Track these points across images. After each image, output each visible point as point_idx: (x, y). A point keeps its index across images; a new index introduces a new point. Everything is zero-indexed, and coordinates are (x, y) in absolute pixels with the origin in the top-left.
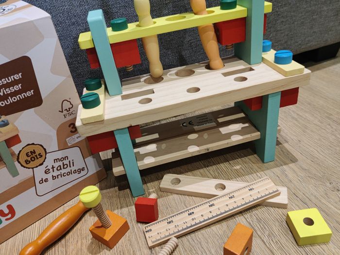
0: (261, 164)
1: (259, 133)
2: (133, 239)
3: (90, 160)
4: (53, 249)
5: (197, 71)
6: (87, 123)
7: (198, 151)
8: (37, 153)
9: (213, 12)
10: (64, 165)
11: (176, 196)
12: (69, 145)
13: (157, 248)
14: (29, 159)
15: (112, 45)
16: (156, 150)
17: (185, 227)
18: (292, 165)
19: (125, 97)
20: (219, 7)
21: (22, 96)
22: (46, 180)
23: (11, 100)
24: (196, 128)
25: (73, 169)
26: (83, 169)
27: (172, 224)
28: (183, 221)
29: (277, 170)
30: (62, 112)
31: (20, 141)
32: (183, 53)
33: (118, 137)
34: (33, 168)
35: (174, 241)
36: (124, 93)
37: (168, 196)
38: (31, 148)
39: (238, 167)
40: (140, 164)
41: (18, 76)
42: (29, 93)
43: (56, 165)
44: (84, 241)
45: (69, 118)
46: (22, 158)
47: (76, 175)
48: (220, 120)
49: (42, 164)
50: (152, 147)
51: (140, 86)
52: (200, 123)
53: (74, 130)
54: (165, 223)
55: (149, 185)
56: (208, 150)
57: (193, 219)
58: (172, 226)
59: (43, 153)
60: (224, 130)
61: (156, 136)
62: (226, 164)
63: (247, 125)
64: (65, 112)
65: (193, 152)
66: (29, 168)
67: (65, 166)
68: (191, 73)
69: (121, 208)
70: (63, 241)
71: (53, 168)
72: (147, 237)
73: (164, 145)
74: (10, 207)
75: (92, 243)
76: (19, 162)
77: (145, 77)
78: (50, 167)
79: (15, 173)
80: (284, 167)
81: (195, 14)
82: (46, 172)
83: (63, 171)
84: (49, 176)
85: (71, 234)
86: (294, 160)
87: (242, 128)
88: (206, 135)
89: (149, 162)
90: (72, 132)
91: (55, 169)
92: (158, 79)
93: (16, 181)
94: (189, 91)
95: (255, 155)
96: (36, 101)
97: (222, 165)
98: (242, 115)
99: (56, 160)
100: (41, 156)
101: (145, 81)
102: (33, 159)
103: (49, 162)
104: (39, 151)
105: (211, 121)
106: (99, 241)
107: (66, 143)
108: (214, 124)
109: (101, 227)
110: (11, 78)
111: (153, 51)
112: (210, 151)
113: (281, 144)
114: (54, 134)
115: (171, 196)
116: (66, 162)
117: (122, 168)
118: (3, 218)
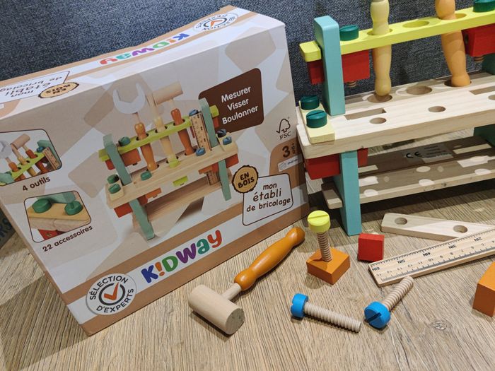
2: (357, 277)
3: (297, 191)
4: (265, 281)
5: (435, 88)
7: (433, 186)
8: (250, 177)
9: (464, 15)
10: (271, 194)
11: (402, 237)
12: (280, 171)
13: (387, 287)
14: (242, 182)
15: (344, 56)
16: (377, 182)
17: (420, 267)
19: (349, 117)
20: (472, 8)
21: (247, 112)
22: (253, 208)
23: (238, 116)
24: (425, 159)
25: (280, 198)
26: (288, 201)
27: (403, 263)
28: (417, 262)
30: (279, 132)
31: (237, 161)
33: (344, 162)
34: (244, 193)
35: (408, 280)
36: (348, 113)
37: (391, 237)
38: (245, 171)
39: (480, 210)
40: (361, 196)
41: (246, 91)
42: (254, 110)
43: (265, 192)
44: (299, 276)
45: (285, 140)
46: (238, 180)
47: (281, 207)
48: (458, 152)
49: (252, 190)
50: (372, 180)
51: (365, 103)
52: (429, 155)
53: (286, 154)
54: (395, 262)
56: (445, 185)
57: (430, 260)
58: (404, 265)
59: (255, 178)
60: (464, 163)
61: (374, 168)
62: (464, 206)
64: (282, 133)
65: (426, 187)
66: (241, 192)
67: (273, 195)
68: (427, 90)
69: (335, 246)
70: (274, 274)
71: (261, 195)
72: (375, 274)
73: (386, 178)
74: (218, 233)
75: (308, 278)
76: (233, 185)
77: (367, 96)
78: (259, 194)
79: (228, 196)
81: (439, 18)
82: (254, 200)
83: (270, 200)
84: (256, 204)
85: (281, 268)
87: (489, 161)
88: (440, 169)
89: (371, 195)
90: (284, 156)
91: (263, 197)
92: (386, 98)
93: (227, 205)
94: (431, 110)
96: (257, 119)
97: (458, 206)
98: (487, 146)
99: (265, 187)
100: (253, 180)
102: (246, 183)
103: (259, 189)
104: (252, 174)
105: (444, 152)
106: (316, 276)
107: (277, 168)
108: (449, 156)
109: (321, 260)
110: (241, 92)
111: (384, 64)
112: (447, 187)
114: (268, 156)
115: (396, 238)
116: (274, 190)
117: (338, 200)
118: (211, 245)
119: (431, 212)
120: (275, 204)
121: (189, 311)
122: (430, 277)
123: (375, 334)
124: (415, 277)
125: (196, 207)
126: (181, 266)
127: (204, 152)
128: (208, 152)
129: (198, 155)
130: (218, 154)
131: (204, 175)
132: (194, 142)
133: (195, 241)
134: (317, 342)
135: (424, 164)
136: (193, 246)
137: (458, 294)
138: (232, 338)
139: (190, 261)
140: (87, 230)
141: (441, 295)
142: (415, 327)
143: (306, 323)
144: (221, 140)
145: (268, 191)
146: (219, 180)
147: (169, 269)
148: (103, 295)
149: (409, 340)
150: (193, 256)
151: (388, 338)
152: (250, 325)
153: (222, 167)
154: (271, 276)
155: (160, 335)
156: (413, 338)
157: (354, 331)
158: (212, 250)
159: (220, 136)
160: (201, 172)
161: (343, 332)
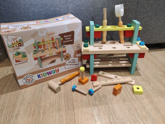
0: (130, 74)
1: (131, 65)
2: (89, 84)
3: (80, 62)
5: (116, 43)
6: (84, 51)
7: (112, 66)
9: (124, 27)
11: (102, 77)
13: (95, 87)
14: (66, 58)
15: (94, 32)
17: (104, 84)
18: (139, 76)
19: (94, 46)
20: (126, 26)
21: (70, 41)
22: (68, 65)
23: (67, 41)
24: (112, 60)
25: (75, 63)
26: (77, 64)
28: (104, 82)
29: (134, 77)
31: (66, 52)
32: (113, 37)
33: (91, 56)
34: (66, 60)
35: (100, 86)
36: (94, 45)
38: (67, 55)
39: (122, 74)
40: (94, 66)
41: (70, 36)
42: (71, 40)
44: (76, 82)
45: (78, 49)
46: (65, 57)
47: (75, 66)
48: (120, 59)
49: (68, 60)
50: (98, 63)
51: (99, 44)
54: (99, 82)
55: (95, 73)
57: (106, 82)
58: (100, 83)
59: (70, 57)
60: (120, 62)
61: (100, 60)
62: (119, 73)
63: (128, 62)
64: (78, 47)
65: (110, 66)
68: (114, 43)
71: (71, 62)
72: (93, 84)
73: (102, 63)
74: (58, 69)
75: (78, 83)
77: (100, 42)
78: (70, 61)
79: (62, 60)
80: (137, 76)
81: (119, 27)
82: (69, 63)
83: (73, 63)
84: (69, 64)
85: (72, 80)
86: (140, 75)
87: (126, 62)
88: (115, 62)
89: (97, 66)
90: (78, 53)
92: (104, 43)
93: (62, 63)
94: (113, 48)
95: (129, 72)
96: (72, 43)
97: (118, 72)
98: (127, 59)
99: (72, 60)
101: (100, 43)
103: (70, 60)
104: (69, 56)
105: (117, 59)
106: (80, 83)
107: (76, 56)
108: (118, 60)
109: (82, 79)
110: (69, 36)
111: (105, 35)
112: (115, 67)
113: (138, 70)
114: (73, 52)
115: (101, 77)
116: (74, 61)
117: (89, 66)
118: (56, 72)
119: (111, 73)
120: (74, 65)
121: (48, 86)
122: (106, 86)
123: (90, 96)
124: (102, 86)
125: (54, 62)
126: (47, 76)
127: (58, 48)
128: (59, 48)
129: (56, 49)
130: (61, 49)
131: (57, 54)
132: (56, 46)
133: (52, 70)
134: (77, 96)
135: (111, 61)
136: (51, 71)
137: (110, 91)
138: (57, 93)
139: (50, 75)
140: (26, 62)
141: (107, 90)
142: (99, 96)
143: (75, 92)
144: (62, 46)
145: (73, 61)
146: (60, 56)
147: (44, 76)
148: (27, 79)
149: (97, 98)
150: (51, 74)
151: (92, 97)
152: (62, 91)
153: (62, 53)
154: (69, 82)
155: (39, 91)
156: (98, 98)
157: (85, 95)
158: (56, 73)
159: (62, 45)
160: (56, 53)
161: (83, 95)
